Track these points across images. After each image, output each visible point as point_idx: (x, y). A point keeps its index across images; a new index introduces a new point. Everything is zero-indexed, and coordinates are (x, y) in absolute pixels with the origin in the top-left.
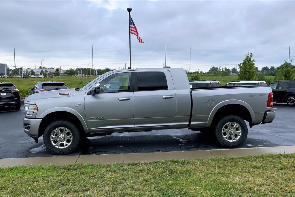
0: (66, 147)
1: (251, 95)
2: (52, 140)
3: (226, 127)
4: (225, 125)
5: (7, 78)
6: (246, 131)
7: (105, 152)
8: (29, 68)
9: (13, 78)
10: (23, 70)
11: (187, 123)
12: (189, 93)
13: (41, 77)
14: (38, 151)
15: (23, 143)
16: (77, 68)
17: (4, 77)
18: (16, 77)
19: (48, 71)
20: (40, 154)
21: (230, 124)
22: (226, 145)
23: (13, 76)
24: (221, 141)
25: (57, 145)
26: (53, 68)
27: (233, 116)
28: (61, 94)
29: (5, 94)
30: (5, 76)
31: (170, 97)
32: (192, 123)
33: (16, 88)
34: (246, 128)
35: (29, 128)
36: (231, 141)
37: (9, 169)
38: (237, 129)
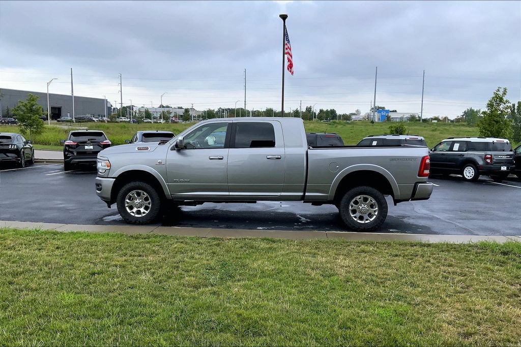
0: (143, 215)
1: (393, 159)
2: (126, 205)
3: (356, 203)
4: (354, 200)
5: (108, 121)
6: (384, 209)
7: (192, 225)
8: (143, 106)
9: (117, 122)
10: (135, 109)
11: (301, 194)
12: (305, 153)
13: (160, 122)
14: (112, 219)
15: (98, 210)
16: (220, 108)
17: (103, 121)
18: (121, 121)
19: (171, 113)
20: (115, 222)
21: (362, 199)
22: (354, 227)
23: (118, 120)
24: (347, 221)
25: (133, 212)
26: (181, 108)
27: (365, 187)
28: (139, 149)
29: (91, 147)
30: (105, 119)
31: (277, 157)
32: (307, 194)
33: (106, 139)
34: (384, 205)
35: (100, 190)
36: (363, 222)
37: (71, 233)
38: (372, 206)
